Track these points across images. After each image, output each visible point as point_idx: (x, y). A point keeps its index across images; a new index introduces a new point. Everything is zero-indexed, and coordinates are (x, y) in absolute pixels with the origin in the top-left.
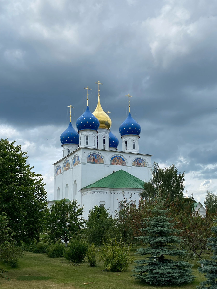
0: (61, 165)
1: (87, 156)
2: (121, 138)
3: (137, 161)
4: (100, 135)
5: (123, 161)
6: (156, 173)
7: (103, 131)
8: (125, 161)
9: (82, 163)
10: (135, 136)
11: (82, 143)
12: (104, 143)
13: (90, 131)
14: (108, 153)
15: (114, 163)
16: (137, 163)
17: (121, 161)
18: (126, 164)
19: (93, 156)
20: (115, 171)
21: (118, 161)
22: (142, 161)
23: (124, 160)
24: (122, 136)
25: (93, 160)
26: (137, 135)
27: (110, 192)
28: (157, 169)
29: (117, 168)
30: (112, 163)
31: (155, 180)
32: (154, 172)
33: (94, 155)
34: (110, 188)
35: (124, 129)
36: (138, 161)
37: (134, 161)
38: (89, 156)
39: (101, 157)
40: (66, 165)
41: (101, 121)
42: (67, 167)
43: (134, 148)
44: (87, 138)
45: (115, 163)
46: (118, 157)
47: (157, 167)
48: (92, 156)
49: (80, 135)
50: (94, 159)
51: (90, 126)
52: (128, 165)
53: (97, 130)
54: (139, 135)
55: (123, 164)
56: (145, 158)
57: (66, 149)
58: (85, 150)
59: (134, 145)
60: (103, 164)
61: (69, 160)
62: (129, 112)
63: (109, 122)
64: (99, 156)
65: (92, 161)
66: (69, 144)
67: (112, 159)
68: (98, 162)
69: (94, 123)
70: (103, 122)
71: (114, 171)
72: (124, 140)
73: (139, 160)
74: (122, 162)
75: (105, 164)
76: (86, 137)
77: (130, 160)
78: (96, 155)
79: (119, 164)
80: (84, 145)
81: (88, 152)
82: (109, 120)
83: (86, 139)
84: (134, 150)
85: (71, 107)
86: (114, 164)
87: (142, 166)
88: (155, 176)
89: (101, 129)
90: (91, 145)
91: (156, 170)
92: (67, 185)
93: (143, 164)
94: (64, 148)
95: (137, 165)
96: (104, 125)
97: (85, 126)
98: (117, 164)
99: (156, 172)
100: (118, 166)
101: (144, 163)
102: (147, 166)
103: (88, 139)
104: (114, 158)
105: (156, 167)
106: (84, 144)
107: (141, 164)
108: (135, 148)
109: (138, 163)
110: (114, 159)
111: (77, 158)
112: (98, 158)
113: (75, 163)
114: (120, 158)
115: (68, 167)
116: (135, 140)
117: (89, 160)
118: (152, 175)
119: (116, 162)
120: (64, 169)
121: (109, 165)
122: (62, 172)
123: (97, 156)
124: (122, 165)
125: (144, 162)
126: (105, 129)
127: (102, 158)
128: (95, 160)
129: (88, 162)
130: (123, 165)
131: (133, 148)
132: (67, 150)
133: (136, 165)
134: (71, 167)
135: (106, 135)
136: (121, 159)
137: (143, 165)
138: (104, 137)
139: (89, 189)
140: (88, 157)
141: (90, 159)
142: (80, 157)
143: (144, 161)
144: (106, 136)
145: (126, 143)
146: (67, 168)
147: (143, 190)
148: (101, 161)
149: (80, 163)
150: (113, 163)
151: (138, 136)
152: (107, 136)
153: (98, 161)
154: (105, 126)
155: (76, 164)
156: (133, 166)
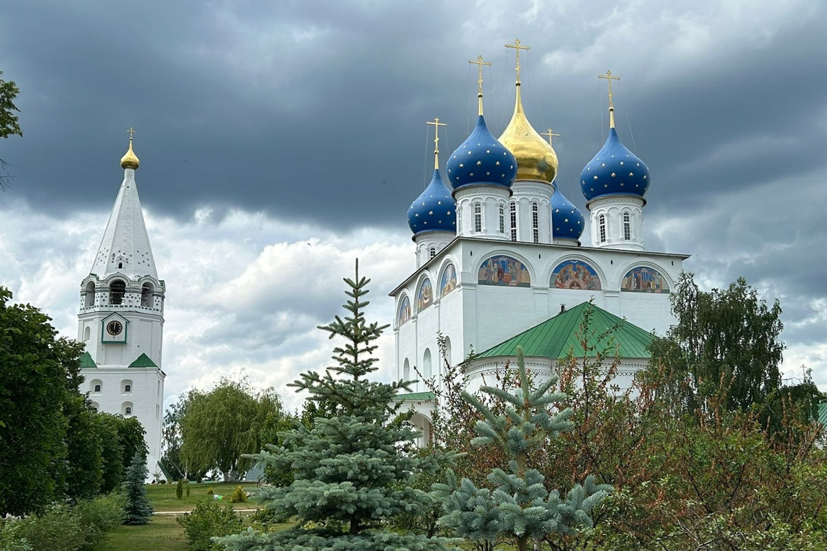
0: (411, 293)
1: (478, 264)
2: (587, 206)
3: (635, 275)
4: (523, 201)
5: (592, 276)
6: (690, 305)
7: (532, 188)
8: (596, 274)
9: (463, 284)
10: (629, 199)
11: (465, 226)
12: (535, 224)
13: (487, 189)
14: (543, 252)
15: (562, 282)
16: (638, 281)
17: (584, 277)
18: (602, 285)
19: (497, 262)
20: (566, 308)
21: (577, 276)
22: (654, 275)
23: (594, 273)
24: (590, 201)
25: (498, 275)
26: (639, 196)
27: (550, 369)
28: (692, 295)
29: (573, 298)
30: (556, 283)
31: (686, 329)
32: (680, 303)
33: (501, 259)
34: (546, 358)
35: (596, 177)
36: (640, 275)
37: (628, 275)
38: (485, 263)
39: (523, 266)
40: (422, 292)
41: (525, 159)
42: (425, 300)
43: (627, 237)
44: (480, 212)
45: (568, 284)
46: (575, 264)
47: (691, 286)
48: (493, 263)
49: (459, 202)
50: (500, 272)
51: (488, 173)
52: (607, 289)
53: (509, 185)
54: (642, 195)
55: (593, 285)
56: (663, 265)
57: (423, 249)
58: (471, 247)
59: (627, 227)
60: (528, 285)
61: (429, 277)
62: (612, 125)
63: (548, 160)
64: (516, 263)
65: (495, 277)
66: (433, 233)
67: (556, 270)
68: (514, 281)
69: (498, 163)
70: (531, 163)
71: (563, 307)
72: (596, 212)
73: (643, 270)
74: (587, 278)
75: (536, 286)
76: (476, 208)
77: (612, 273)
78: (505, 259)
79: (578, 285)
80: (472, 232)
81: (482, 253)
82: (552, 157)
83: (476, 212)
84: (627, 242)
85: (437, 124)
86: (562, 287)
87: (653, 291)
88: (686, 317)
89: (524, 183)
90: (490, 231)
91: (688, 297)
92: (428, 350)
93: (658, 283)
94: (419, 246)
95: (638, 287)
96: (535, 172)
97: (471, 174)
98: (572, 286)
99: (687, 304)
100: (575, 291)
101: (660, 281)
102: (669, 290)
103: (483, 213)
104: (562, 267)
105: (688, 289)
106: (471, 229)
107: (649, 285)
108: (632, 236)
109: (641, 280)
110: (563, 269)
111: (450, 271)
112: (511, 268)
113: (446, 286)
114: (581, 267)
115: (428, 300)
116: (630, 212)
117: (485, 275)
118: (674, 314)
119: (570, 281)
120: (419, 306)
121: (546, 289)
122: (412, 315)
123: (509, 262)
124: (589, 289)
125: (660, 277)
126: (536, 183)
127: (526, 270)
128: (503, 276)
129: (481, 282)
130: (593, 289)
131: (626, 235)
132: (428, 249)
133: (634, 286)
134: (435, 300)
135: (541, 199)
136: (586, 271)
137: (658, 286)
138: (535, 208)
139: (483, 362)
140: (482, 267)
141: (488, 273)
142: (458, 268)
143: (659, 274)
144: (541, 204)
145: (602, 221)
146: (425, 302)
147: (646, 363)
148: (523, 277)
149: (459, 286)
150: (560, 282)
151: (639, 198)
152: (545, 204)
153: (513, 277)
154: (538, 174)
155: (449, 290)
156: (623, 290)
